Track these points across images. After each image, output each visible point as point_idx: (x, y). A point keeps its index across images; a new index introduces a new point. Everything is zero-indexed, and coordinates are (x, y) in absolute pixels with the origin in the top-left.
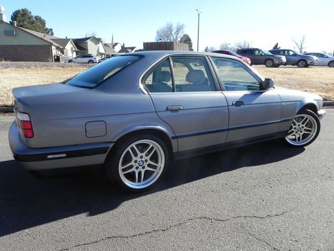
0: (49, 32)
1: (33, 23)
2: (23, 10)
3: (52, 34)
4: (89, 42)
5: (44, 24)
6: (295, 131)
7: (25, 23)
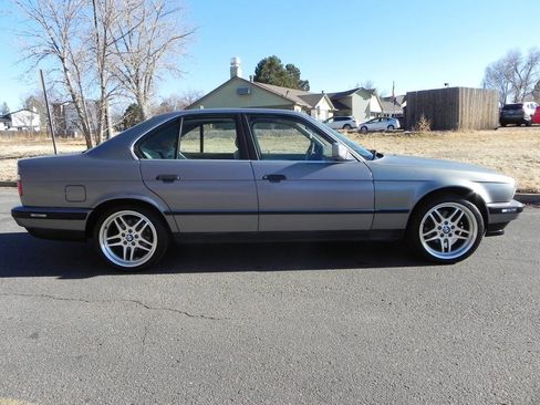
0: (304, 85)
1: (282, 74)
2: (271, 59)
3: (308, 89)
4: (355, 96)
5: (298, 75)
6: (440, 232)
7: (272, 76)
